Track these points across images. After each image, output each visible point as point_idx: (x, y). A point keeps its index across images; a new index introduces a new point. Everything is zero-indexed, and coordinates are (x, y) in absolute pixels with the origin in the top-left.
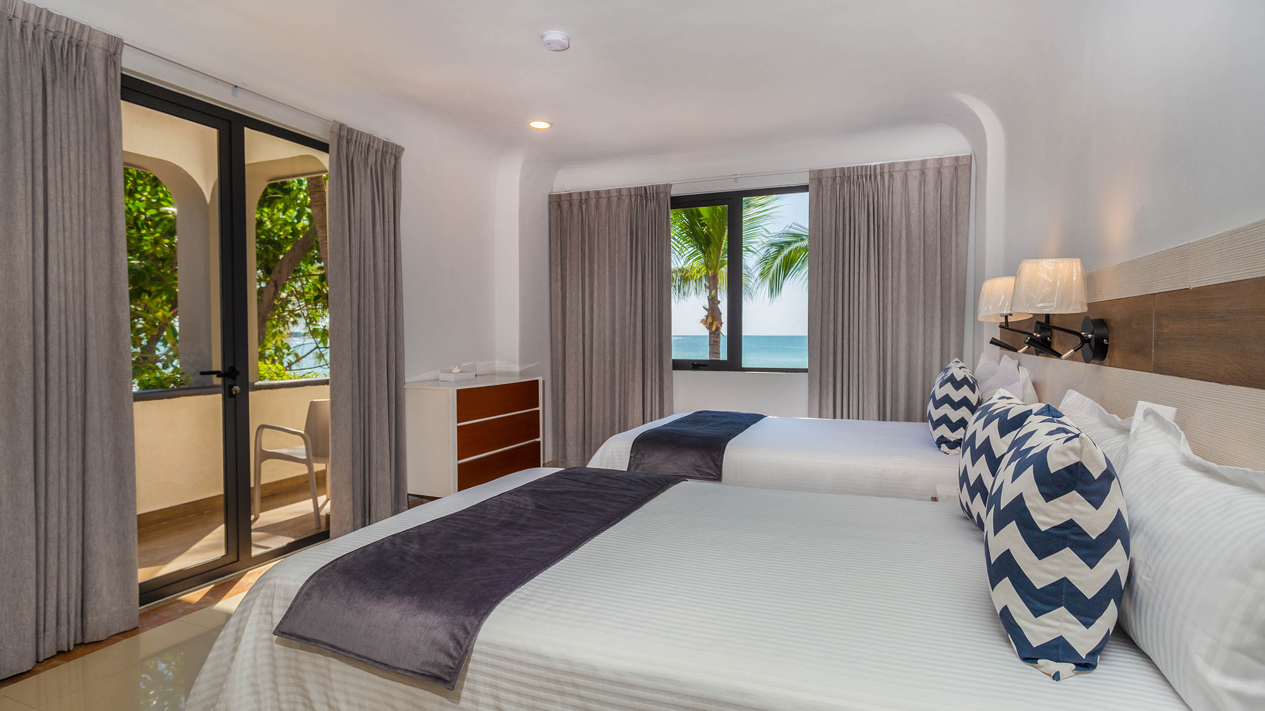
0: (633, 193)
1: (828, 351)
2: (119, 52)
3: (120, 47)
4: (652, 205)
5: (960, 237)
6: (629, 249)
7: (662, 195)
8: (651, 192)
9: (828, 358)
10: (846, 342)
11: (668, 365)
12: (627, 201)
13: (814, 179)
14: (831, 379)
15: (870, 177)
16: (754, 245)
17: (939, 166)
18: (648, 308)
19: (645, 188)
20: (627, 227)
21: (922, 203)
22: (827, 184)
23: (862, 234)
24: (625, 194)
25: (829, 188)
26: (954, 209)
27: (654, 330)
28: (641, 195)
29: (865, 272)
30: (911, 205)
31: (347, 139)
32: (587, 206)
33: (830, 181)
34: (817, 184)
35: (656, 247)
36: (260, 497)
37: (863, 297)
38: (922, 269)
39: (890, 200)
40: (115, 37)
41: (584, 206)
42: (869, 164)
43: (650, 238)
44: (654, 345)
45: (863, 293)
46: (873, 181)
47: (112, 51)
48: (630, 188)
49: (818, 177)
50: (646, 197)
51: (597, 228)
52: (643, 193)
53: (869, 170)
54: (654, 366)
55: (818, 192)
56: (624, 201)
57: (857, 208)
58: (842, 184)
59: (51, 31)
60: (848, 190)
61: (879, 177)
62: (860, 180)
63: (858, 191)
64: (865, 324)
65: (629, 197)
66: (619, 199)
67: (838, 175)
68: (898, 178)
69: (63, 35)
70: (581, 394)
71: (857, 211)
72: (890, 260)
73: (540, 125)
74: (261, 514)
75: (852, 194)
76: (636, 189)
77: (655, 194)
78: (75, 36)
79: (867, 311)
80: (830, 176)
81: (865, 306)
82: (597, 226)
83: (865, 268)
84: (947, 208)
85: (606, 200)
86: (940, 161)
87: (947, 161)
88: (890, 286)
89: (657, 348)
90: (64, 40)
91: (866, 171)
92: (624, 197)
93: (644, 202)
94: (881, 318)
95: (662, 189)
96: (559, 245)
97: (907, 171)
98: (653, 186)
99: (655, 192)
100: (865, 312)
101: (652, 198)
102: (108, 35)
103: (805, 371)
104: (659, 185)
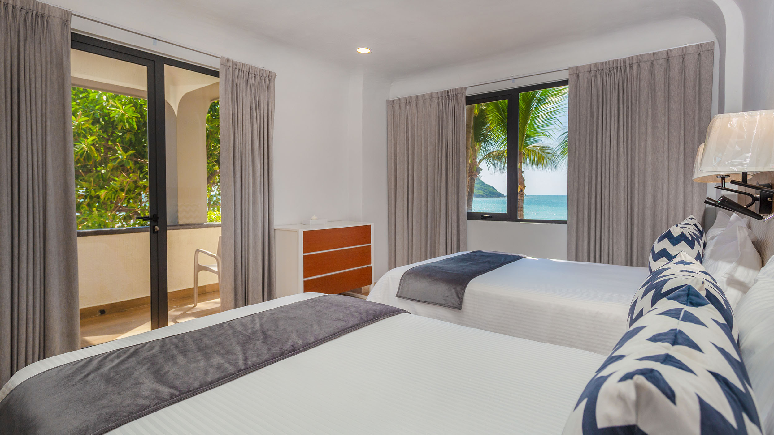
0: (440, 96)
1: (584, 207)
2: (69, 19)
3: (70, 16)
4: (452, 103)
5: (703, 112)
6: (437, 134)
7: (459, 95)
8: (452, 94)
9: (584, 214)
10: (598, 200)
11: (463, 216)
12: (436, 101)
13: (573, 74)
14: (586, 230)
15: (620, 68)
16: (550, 132)
17: (683, 54)
18: (450, 176)
19: (448, 91)
20: (436, 120)
21: (667, 86)
22: (584, 78)
23: (613, 114)
24: (434, 97)
25: (586, 80)
26: (697, 88)
27: (453, 191)
28: (445, 97)
29: (616, 145)
30: (657, 89)
31: (233, 68)
32: (410, 106)
33: (587, 74)
34: (575, 78)
35: (455, 132)
36: (197, 294)
37: (613, 164)
38: (666, 141)
39: (638, 86)
40: (66, 10)
41: (408, 107)
42: (618, 58)
43: (451, 127)
44: (453, 202)
45: (613, 162)
46: (623, 71)
47: (65, 19)
48: (438, 92)
49: (576, 72)
50: (449, 98)
51: (416, 122)
52: (446, 95)
53: (619, 63)
54: (453, 216)
55: (576, 84)
56: (434, 101)
57: (609, 93)
58: (596, 76)
59: (24, 9)
60: (602, 80)
61: (628, 68)
62: (611, 72)
63: (609, 81)
64: (615, 186)
65: (437, 98)
66: (431, 100)
67: (593, 69)
68: (645, 68)
69: (32, 11)
70: (406, 235)
71: (608, 96)
72: (637, 134)
73: (363, 51)
74: (198, 304)
75: (605, 83)
76: (441, 92)
77: (454, 95)
78: (40, 11)
79: (617, 176)
80: (586, 70)
81: (615, 172)
82: (416, 120)
83: (616, 141)
84: (691, 88)
85: (422, 101)
86: (684, 50)
87: (691, 49)
88: (637, 155)
89: (456, 204)
90: (32, 14)
91: (617, 64)
92: (434, 98)
93: (448, 101)
94: (629, 181)
95: (459, 91)
96: (392, 134)
97: (652, 61)
98: (453, 90)
99: (454, 93)
100: (615, 177)
101: (452, 98)
102: (62, 9)
103: (565, 222)
104: (457, 89)
